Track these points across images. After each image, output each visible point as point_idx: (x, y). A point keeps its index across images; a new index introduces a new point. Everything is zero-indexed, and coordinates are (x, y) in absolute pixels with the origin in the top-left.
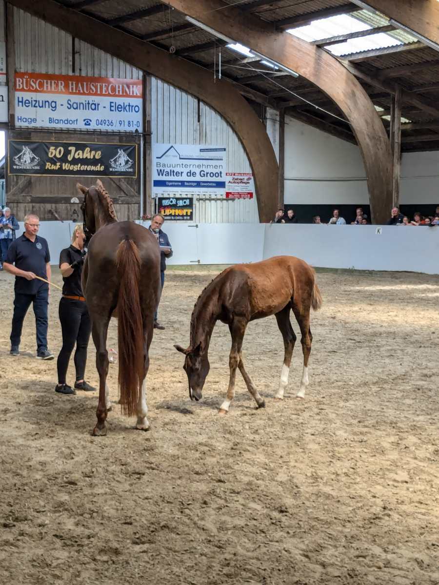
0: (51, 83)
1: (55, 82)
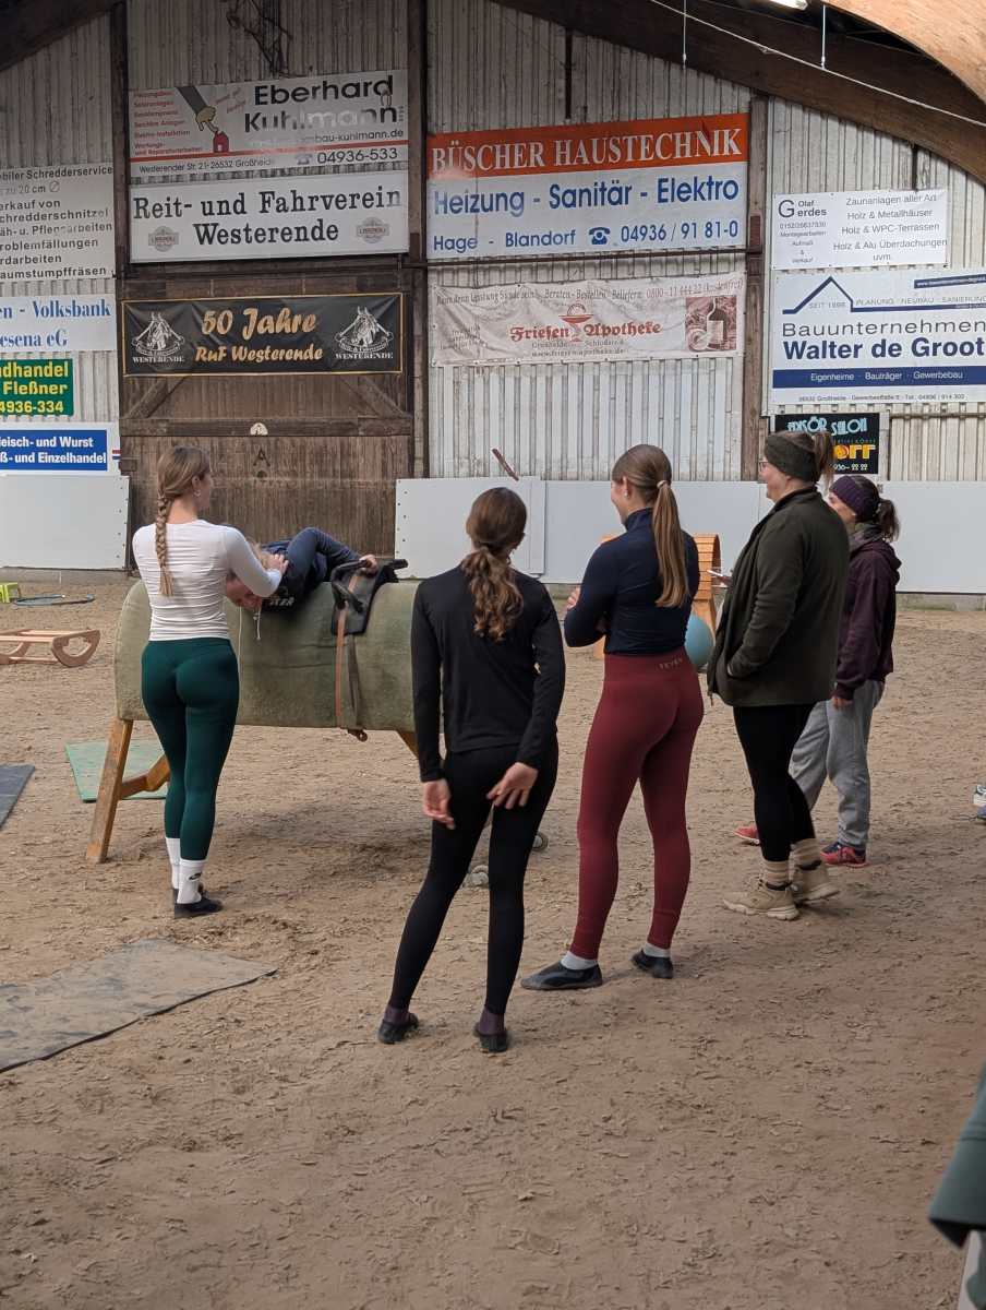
0: (512, 149)
1: (520, 147)
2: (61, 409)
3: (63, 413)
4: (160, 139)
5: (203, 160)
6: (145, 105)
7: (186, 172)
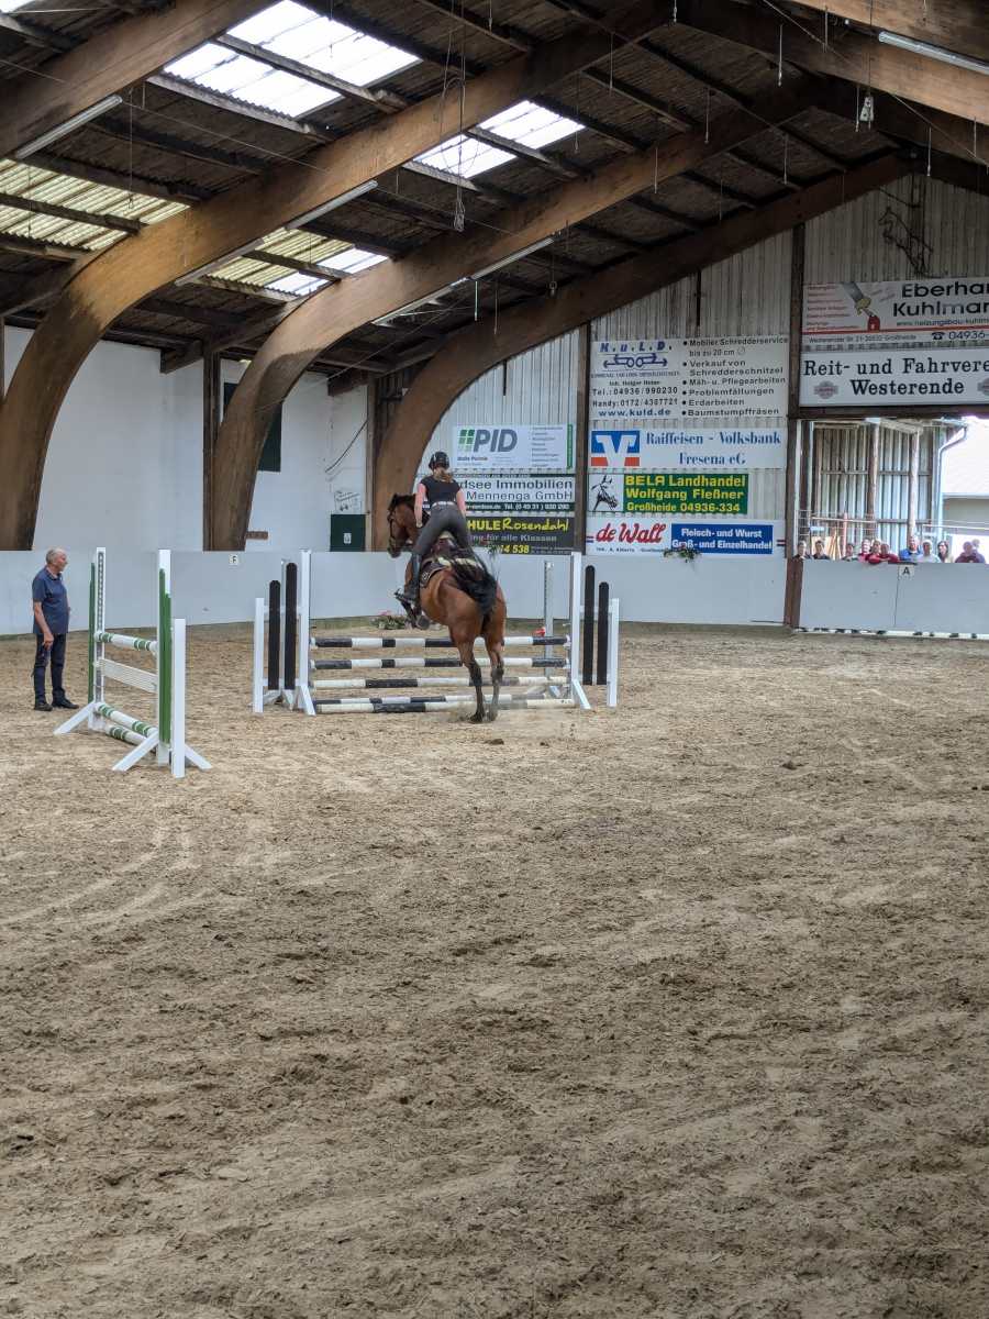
2: (738, 510)
3: (741, 512)
4: (827, 320)
5: (859, 335)
6: (816, 295)
7: (846, 344)
